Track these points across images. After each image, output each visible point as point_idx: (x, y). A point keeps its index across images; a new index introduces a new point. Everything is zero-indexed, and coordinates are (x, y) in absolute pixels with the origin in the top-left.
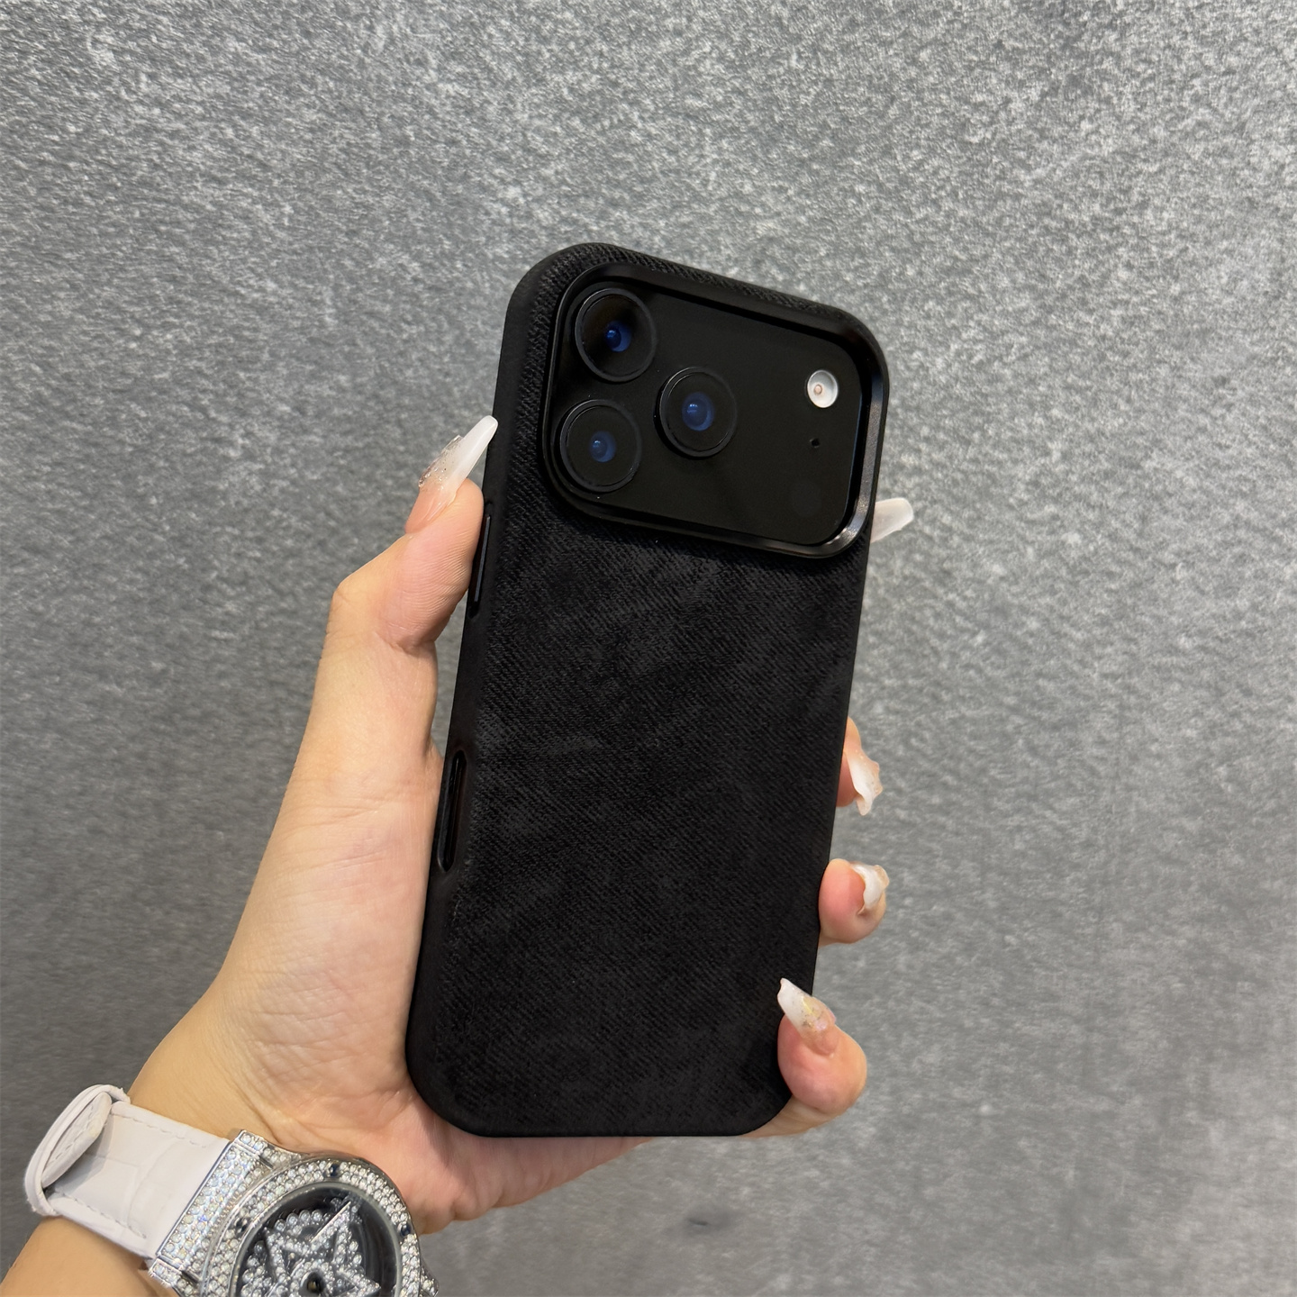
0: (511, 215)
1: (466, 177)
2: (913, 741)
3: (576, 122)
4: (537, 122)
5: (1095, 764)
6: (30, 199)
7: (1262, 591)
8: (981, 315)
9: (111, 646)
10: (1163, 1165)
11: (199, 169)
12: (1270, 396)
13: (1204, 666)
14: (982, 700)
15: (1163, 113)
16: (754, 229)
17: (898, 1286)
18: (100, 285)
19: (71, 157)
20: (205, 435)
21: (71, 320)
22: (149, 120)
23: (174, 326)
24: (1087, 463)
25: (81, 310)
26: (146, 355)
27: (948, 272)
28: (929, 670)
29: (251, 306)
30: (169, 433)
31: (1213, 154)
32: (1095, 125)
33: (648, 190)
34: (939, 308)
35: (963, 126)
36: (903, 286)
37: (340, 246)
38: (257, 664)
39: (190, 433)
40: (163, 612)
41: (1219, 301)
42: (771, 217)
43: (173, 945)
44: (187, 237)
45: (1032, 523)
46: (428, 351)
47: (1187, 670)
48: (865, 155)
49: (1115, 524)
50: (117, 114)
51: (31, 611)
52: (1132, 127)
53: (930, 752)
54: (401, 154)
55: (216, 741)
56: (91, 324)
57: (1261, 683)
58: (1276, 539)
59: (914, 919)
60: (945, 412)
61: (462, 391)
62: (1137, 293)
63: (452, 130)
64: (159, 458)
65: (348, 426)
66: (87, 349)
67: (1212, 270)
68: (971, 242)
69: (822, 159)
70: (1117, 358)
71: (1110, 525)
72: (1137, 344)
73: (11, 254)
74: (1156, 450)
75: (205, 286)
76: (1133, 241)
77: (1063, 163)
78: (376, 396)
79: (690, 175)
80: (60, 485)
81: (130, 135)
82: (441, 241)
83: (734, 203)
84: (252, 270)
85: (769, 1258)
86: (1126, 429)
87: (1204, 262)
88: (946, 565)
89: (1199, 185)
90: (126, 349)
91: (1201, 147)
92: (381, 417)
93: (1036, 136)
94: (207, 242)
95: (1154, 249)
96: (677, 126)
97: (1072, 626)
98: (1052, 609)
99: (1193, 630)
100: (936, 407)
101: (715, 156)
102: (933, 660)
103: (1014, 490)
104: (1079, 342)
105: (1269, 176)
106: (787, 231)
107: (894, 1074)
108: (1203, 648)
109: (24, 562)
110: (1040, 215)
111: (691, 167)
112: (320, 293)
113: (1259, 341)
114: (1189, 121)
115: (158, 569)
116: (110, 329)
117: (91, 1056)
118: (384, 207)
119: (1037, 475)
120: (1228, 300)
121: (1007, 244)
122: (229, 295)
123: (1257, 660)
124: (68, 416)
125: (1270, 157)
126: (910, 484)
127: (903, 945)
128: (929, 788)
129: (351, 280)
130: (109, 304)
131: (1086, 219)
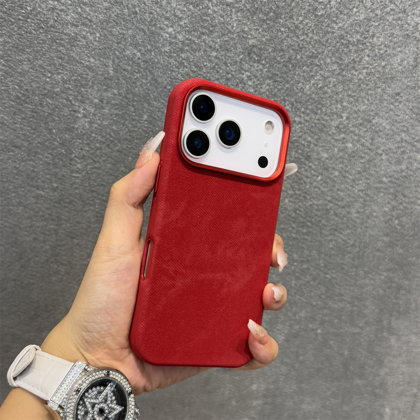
0: (170, 37)
1: (155, 24)
2: (298, 212)
3: (191, 7)
4: (178, 7)
5: (356, 219)
6: (15, 31)
7: (410, 163)
8: (321, 71)
9: (40, 179)
10: (376, 350)
11: (69, 22)
12: (413, 99)
13: (391, 187)
14: (320, 198)
15: (380, 6)
16: (248, 42)
17: (291, 389)
18: (37, 60)
19: (28, 18)
20: (71, 109)
21: (28, 71)
22: (54, 6)
23: (61, 73)
24: (354, 120)
25: (31, 68)
26: (52, 83)
27: (311, 57)
28: (303, 188)
29: (86, 67)
30: (59, 109)
31: (396, 20)
32: (358, 9)
33: (214, 29)
34: (308, 69)
35: (316, 9)
36: (296, 62)
37: (114, 47)
38: (87, 185)
39: (66, 108)
40: (57, 167)
41: (397, 68)
42: (254, 39)
43: (60, 277)
44: (65, 44)
45: (336, 140)
46: (143, 82)
47: (386, 189)
48: (284, 18)
49: (363, 141)
50: (43, 4)
51: (15, 167)
52: (370, 10)
53: (303, 215)
54: (135, 17)
55: (74, 210)
56: (34, 73)
57: (409, 193)
58: (415, 146)
59: (297, 270)
60: (309, 104)
61: (153, 95)
62: (371, 65)
63: (151, 9)
64: (56, 117)
65: (117, 107)
66: (33, 81)
67: (395, 57)
68: (318, 47)
69: (270, 20)
70: (364, 86)
71: (361, 141)
72: (371, 81)
73: (9, 49)
74: (377, 117)
75: (71, 60)
76: (370, 48)
77: (348, 22)
78: (126, 97)
79: (228, 24)
80: (24, 125)
81: (47, 10)
82: (147, 46)
83: (242, 34)
84: (86, 55)
85: (250, 379)
86: (367, 109)
87: (392, 55)
88: (309, 154)
89: (391, 29)
90: (45, 81)
91: (392, 17)
92: (127, 104)
93: (339, 13)
94: (72, 46)
95: (377, 50)
96: (224, 8)
97: (349, 174)
98: (342, 168)
99: (388, 176)
100: (306, 102)
101: (236, 18)
102: (304, 185)
103: (331, 129)
104: (353, 81)
105: (413, 27)
106: (259, 43)
107: (290, 320)
108: (391, 182)
109: (12, 151)
110: (340, 39)
111: (228, 22)
112: (108, 63)
113: (410, 81)
114: (388, 8)
115: (56, 153)
116: (40, 74)
117: (33, 313)
118: (128, 34)
119: (338, 125)
120: (400, 68)
121: (330, 48)
122: (79, 63)
123: (408, 185)
124: (27, 103)
125: (414, 21)
126: (297, 127)
127: (293, 278)
128: (303, 227)
129: (118, 58)
130: (40, 66)
131: (355, 40)
